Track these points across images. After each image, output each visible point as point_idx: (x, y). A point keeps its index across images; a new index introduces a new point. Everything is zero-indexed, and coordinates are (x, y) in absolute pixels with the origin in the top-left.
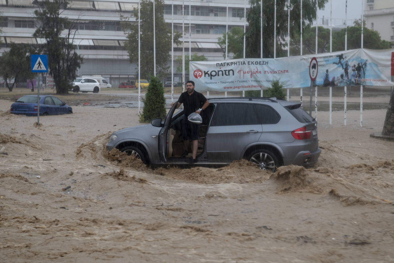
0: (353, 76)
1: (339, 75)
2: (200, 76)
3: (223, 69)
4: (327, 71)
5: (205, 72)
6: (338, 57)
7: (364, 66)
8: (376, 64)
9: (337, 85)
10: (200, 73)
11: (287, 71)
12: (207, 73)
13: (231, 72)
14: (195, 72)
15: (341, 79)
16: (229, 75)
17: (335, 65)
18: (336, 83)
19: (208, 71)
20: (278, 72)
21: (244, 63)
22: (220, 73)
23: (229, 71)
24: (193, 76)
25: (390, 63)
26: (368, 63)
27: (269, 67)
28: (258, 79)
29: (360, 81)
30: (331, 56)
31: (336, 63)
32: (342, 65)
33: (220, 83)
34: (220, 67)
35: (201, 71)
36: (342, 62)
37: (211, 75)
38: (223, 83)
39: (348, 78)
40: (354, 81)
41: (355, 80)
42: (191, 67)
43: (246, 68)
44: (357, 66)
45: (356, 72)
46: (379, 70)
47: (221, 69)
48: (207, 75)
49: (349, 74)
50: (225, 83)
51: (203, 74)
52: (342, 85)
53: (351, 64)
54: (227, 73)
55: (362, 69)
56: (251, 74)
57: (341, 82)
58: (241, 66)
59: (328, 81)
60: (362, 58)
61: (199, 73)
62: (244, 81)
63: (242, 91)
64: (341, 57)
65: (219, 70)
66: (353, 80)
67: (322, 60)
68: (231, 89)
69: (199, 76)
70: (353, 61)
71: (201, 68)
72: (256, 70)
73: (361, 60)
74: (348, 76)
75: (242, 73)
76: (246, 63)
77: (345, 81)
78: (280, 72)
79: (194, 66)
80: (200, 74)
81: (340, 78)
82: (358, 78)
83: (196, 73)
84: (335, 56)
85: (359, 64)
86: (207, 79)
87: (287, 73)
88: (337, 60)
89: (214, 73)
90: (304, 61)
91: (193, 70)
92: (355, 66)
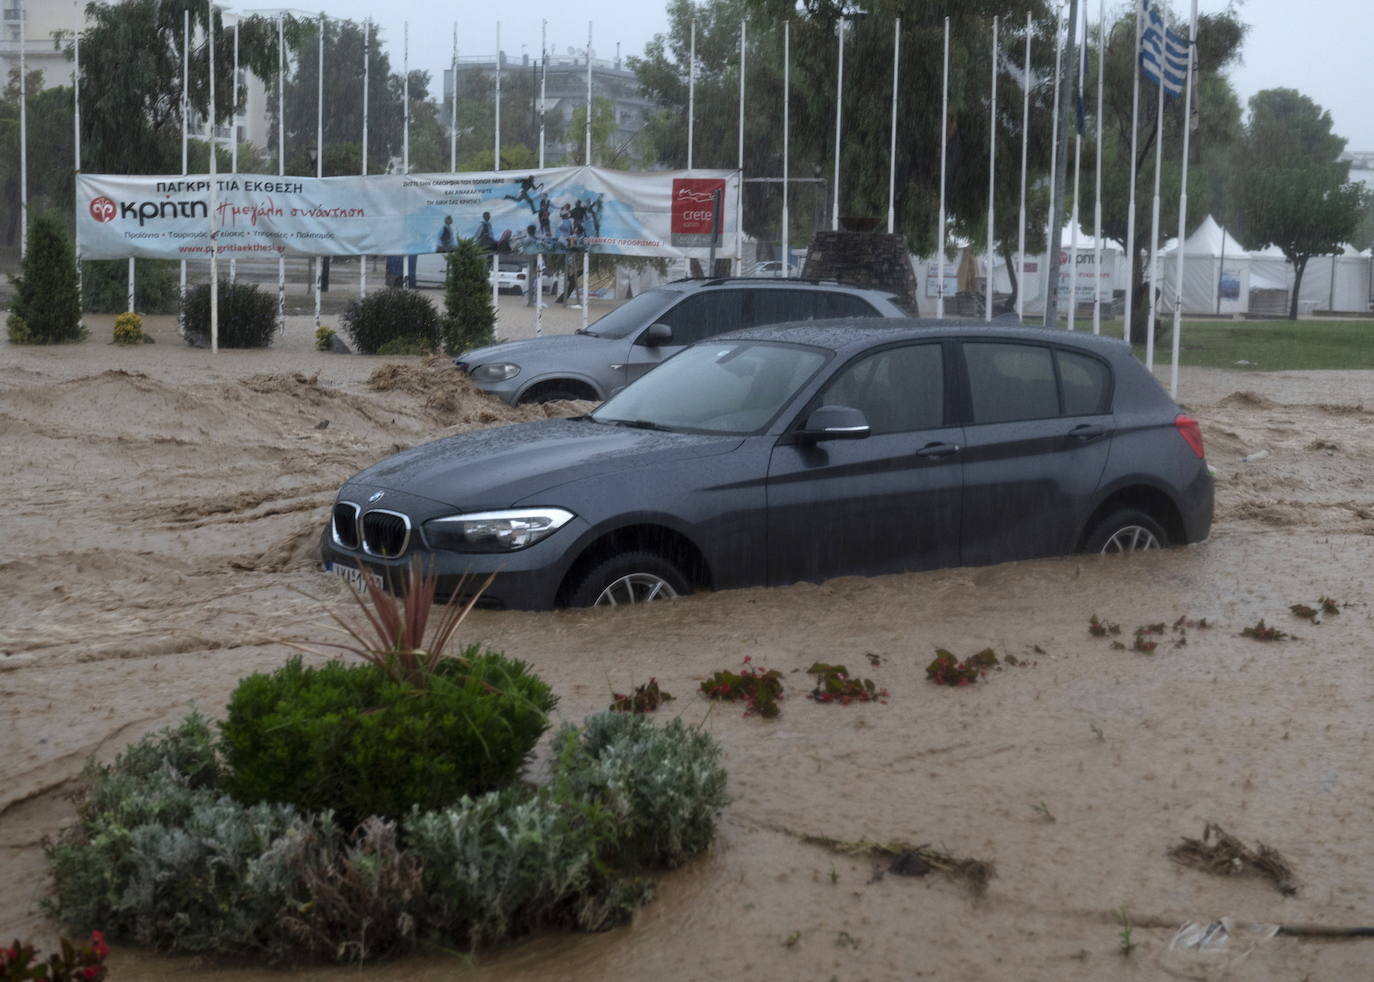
0: (562, 229)
1: (524, 227)
2: (112, 216)
3: (176, 198)
4: (487, 216)
5: (123, 204)
6: (520, 185)
7: (595, 209)
8: (628, 203)
9: (516, 251)
10: (111, 208)
11: (361, 211)
12: (130, 208)
13: (199, 209)
14: (92, 204)
15: (528, 237)
16: (193, 215)
17: (508, 201)
18: (513, 245)
19: (133, 204)
20: (332, 213)
21: (234, 186)
22: (169, 209)
23: (193, 205)
24: (89, 215)
25: (669, 204)
26: (605, 200)
27: (304, 200)
28: (276, 230)
29: (582, 242)
30: (497, 181)
31: (513, 198)
32: (530, 202)
33: (167, 235)
34: (167, 193)
35: (111, 202)
36: (532, 197)
37: (142, 215)
38: (177, 235)
39: (549, 235)
40: (566, 243)
41: (569, 240)
42: (83, 189)
43: (240, 199)
44: (573, 207)
45: (572, 220)
46: (637, 220)
47: (169, 200)
48: (129, 214)
49: (551, 225)
50: (183, 236)
51: (119, 211)
52: (531, 250)
53: (558, 200)
54: (188, 212)
55: (589, 215)
56: (254, 215)
57: (529, 244)
58: (225, 193)
59: (492, 239)
60: (589, 189)
61: (107, 206)
62: (235, 234)
63: (229, 261)
64: (528, 183)
65: (165, 200)
66: (562, 239)
67: (471, 187)
68: (199, 253)
69: (107, 215)
70: (562, 194)
71: (111, 192)
72: (267, 206)
73: (586, 192)
74: (548, 230)
75: (228, 211)
76: (241, 186)
77: (539, 242)
78: (338, 213)
79: (90, 186)
80: (108, 209)
81: (525, 233)
82: (575, 235)
83: (95, 206)
84: (509, 180)
85: (579, 202)
86: (131, 224)
87: (360, 217)
88: (519, 190)
89: (149, 210)
90: (413, 187)
91: (88, 198)
92: (568, 206)
